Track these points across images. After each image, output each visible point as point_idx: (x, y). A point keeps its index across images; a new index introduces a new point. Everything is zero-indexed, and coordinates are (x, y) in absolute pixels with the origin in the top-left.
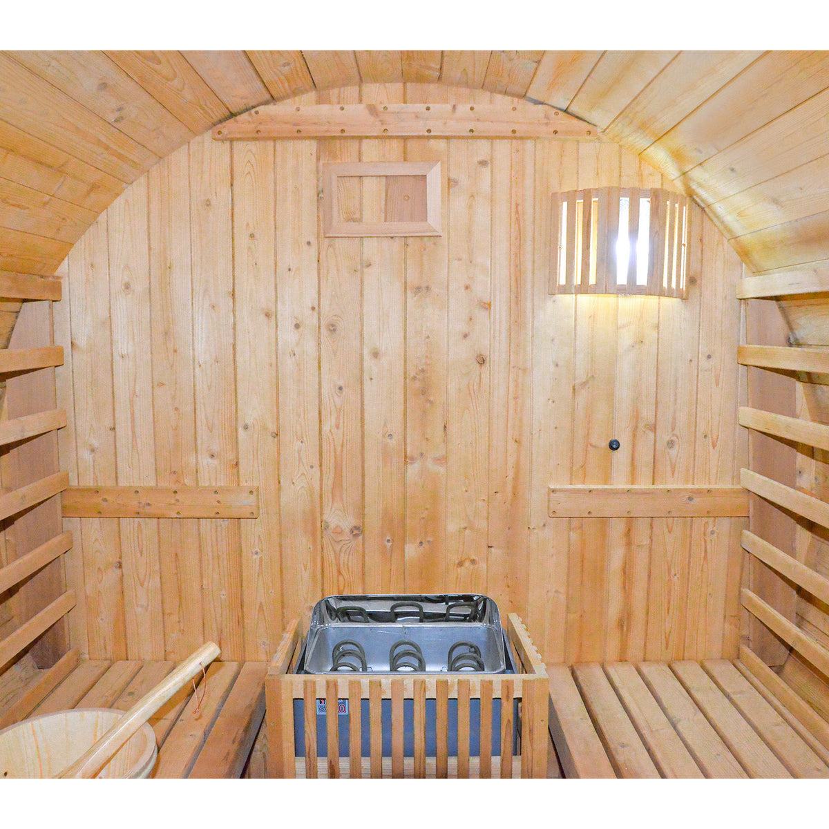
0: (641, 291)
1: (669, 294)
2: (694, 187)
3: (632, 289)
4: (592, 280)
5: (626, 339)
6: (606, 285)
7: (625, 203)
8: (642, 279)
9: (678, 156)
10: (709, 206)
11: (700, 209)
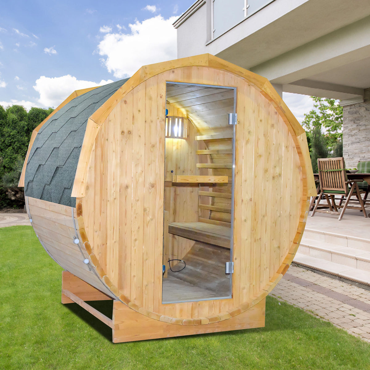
0: (179, 138)
1: (184, 139)
2: (189, 116)
3: (178, 137)
4: (170, 135)
5: (174, 148)
6: (173, 136)
7: (177, 119)
8: (180, 136)
9: (187, 111)
10: (192, 120)
11: (190, 122)
